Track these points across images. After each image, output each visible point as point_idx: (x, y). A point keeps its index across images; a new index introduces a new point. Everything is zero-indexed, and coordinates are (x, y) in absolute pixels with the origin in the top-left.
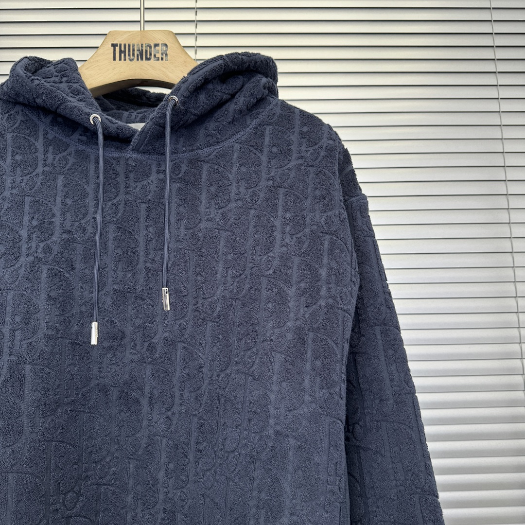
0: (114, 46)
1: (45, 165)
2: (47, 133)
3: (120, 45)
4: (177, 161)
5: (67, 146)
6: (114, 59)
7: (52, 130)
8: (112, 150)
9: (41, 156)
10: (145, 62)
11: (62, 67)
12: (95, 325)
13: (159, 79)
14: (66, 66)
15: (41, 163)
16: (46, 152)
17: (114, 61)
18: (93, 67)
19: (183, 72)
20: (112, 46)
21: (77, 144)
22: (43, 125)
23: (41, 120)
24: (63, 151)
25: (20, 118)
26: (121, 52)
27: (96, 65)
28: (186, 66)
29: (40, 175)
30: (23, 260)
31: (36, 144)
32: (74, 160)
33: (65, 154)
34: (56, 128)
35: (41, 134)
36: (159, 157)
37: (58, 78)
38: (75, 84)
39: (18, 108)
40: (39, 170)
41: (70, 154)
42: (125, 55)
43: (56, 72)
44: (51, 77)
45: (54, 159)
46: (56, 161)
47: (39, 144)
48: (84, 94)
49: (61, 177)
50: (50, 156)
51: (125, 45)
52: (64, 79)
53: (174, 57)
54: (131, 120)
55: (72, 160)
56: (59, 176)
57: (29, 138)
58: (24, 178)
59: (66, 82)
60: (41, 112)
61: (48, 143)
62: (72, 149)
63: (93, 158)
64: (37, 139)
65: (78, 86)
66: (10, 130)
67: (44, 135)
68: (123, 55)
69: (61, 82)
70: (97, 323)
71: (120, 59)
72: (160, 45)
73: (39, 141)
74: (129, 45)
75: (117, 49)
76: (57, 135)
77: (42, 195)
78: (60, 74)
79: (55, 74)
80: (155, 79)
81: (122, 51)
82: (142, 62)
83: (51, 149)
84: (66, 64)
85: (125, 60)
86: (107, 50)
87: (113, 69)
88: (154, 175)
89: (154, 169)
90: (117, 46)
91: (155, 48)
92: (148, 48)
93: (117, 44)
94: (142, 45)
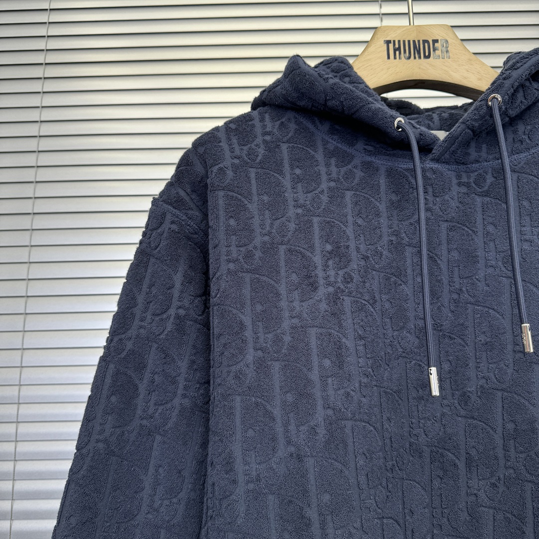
0: (388, 42)
1: (329, 180)
2: (327, 143)
3: (394, 41)
4: (481, 171)
5: (352, 158)
6: (389, 58)
7: (332, 139)
8: (407, 160)
9: (323, 170)
10: (423, 61)
11: (339, 66)
12: (433, 370)
13: (441, 80)
15: (324, 177)
16: (328, 165)
17: (389, 60)
18: (365, 66)
19: (468, 71)
20: (385, 43)
21: (364, 155)
22: (321, 133)
23: (317, 128)
24: (349, 163)
25: (292, 126)
26: (395, 50)
27: (368, 65)
29: (326, 191)
30: (322, 291)
31: (317, 156)
32: (363, 174)
33: (350, 167)
34: (335, 137)
35: (319, 144)
36: (460, 167)
38: (361, 85)
39: (290, 114)
40: (325, 186)
41: (355, 167)
42: (400, 53)
46: (341, 175)
47: (320, 156)
49: (349, 194)
51: (399, 41)
52: (347, 79)
53: (456, 54)
55: (359, 174)
56: (347, 192)
57: (308, 149)
58: (309, 195)
59: (349, 83)
60: (316, 119)
61: (329, 154)
62: (357, 161)
63: (383, 170)
64: (316, 150)
65: (365, 87)
66: (285, 139)
67: (324, 145)
68: (397, 53)
70: (435, 368)
71: (395, 58)
72: (439, 41)
73: (319, 152)
74: (404, 42)
75: (391, 46)
76: (339, 145)
77: (333, 215)
79: (331, 73)
80: (437, 80)
81: (396, 48)
82: (420, 60)
83: (333, 161)
85: (400, 58)
86: (379, 47)
87: (388, 69)
88: (455, 189)
89: (455, 181)
90: (391, 43)
91: (434, 45)
92: (426, 44)
93: (391, 41)
94: (419, 41)
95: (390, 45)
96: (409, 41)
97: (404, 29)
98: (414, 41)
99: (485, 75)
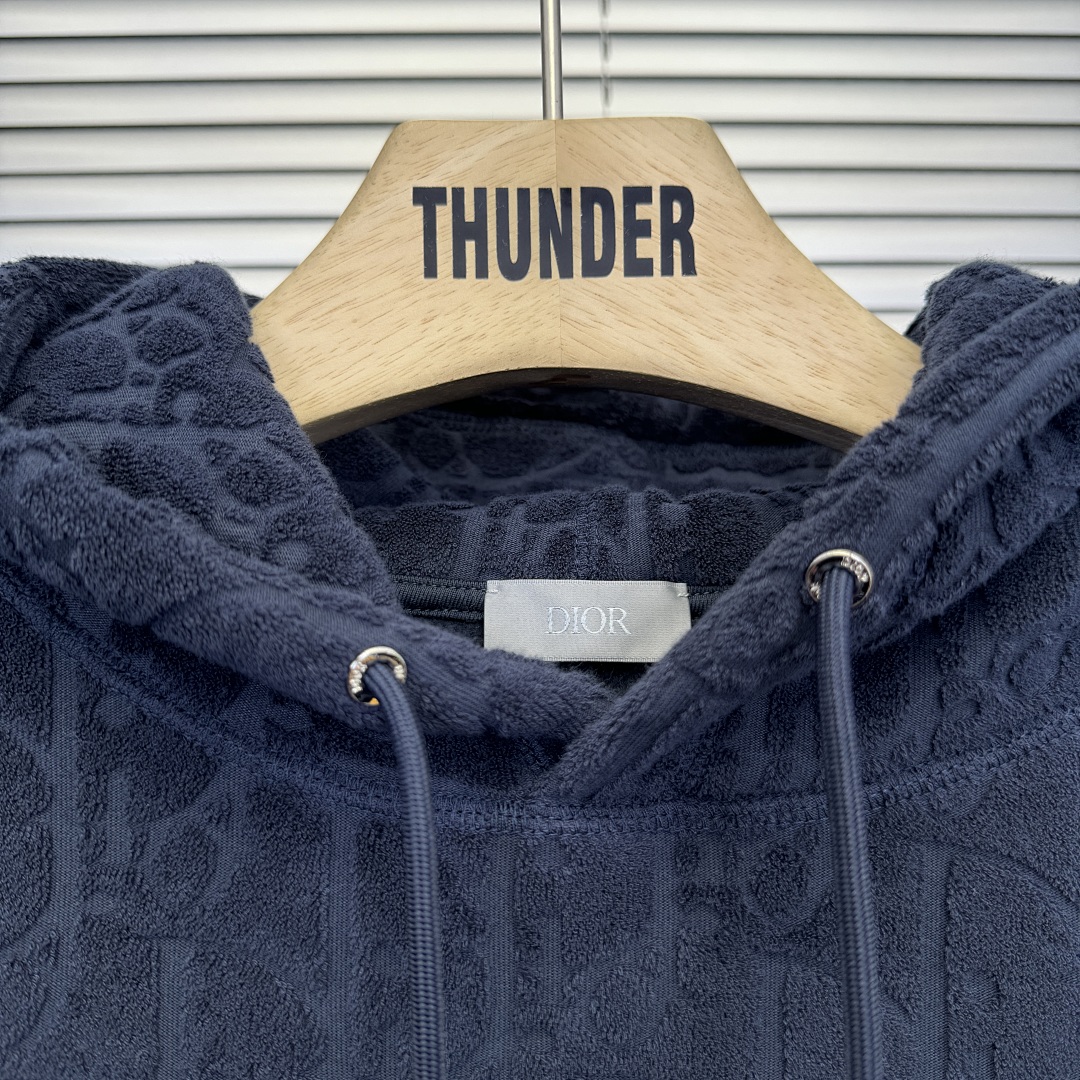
0: (427, 198)
1: (89, 890)
2: (99, 693)
3: (458, 193)
5: (207, 769)
6: (431, 270)
7: (123, 673)
9: (68, 836)
10: (579, 284)
11: (169, 327)
13: (651, 371)
14: (191, 320)
15: (68, 870)
16: (95, 806)
17: (430, 281)
19: (770, 334)
20: (416, 201)
21: (262, 755)
24: (185, 802)
26: (461, 231)
27: (338, 301)
28: (787, 304)
29: (70, 943)
31: (43, 760)
32: (248, 855)
33: (194, 814)
35: (66, 697)
37: (153, 390)
38: (247, 435)
40: (64, 916)
41: (224, 817)
42: (482, 249)
43: (140, 354)
44: (114, 387)
45: (139, 846)
46: (148, 861)
47: (59, 762)
48: (299, 495)
49: (178, 958)
50: (118, 829)
51: (480, 193)
52: (186, 404)
53: (726, 256)
54: (503, 557)
55: (234, 848)
56: (167, 946)
59: (193, 421)
61: (102, 756)
62: (232, 782)
63: (345, 833)
64: (44, 730)
65: (263, 448)
67: (82, 707)
68: (470, 246)
69: (168, 421)
71: (459, 272)
72: (656, 196)
73: (57, 738)
74: (502, 194)
75: (444, 215)
76: (152, 705)
78: (159, 373)
79: (136, 365)
80: (634, 371)
81: (465, 228)
82: (566, 284)
83: (119, 784)
84: (191, 307)
85: (482, 272)
86: (393, 220)
87: (425, 321)
88: (666, 922)
89: (665, 883)
90: (443, 201)
91: (629, 211)
92: (597, 209)
93: (444, 190)
94: (566, 193)
95: (439, 208)
96: (524, 194)
97: (507, 136)
98: (546, 193)
99: (841, 353)
